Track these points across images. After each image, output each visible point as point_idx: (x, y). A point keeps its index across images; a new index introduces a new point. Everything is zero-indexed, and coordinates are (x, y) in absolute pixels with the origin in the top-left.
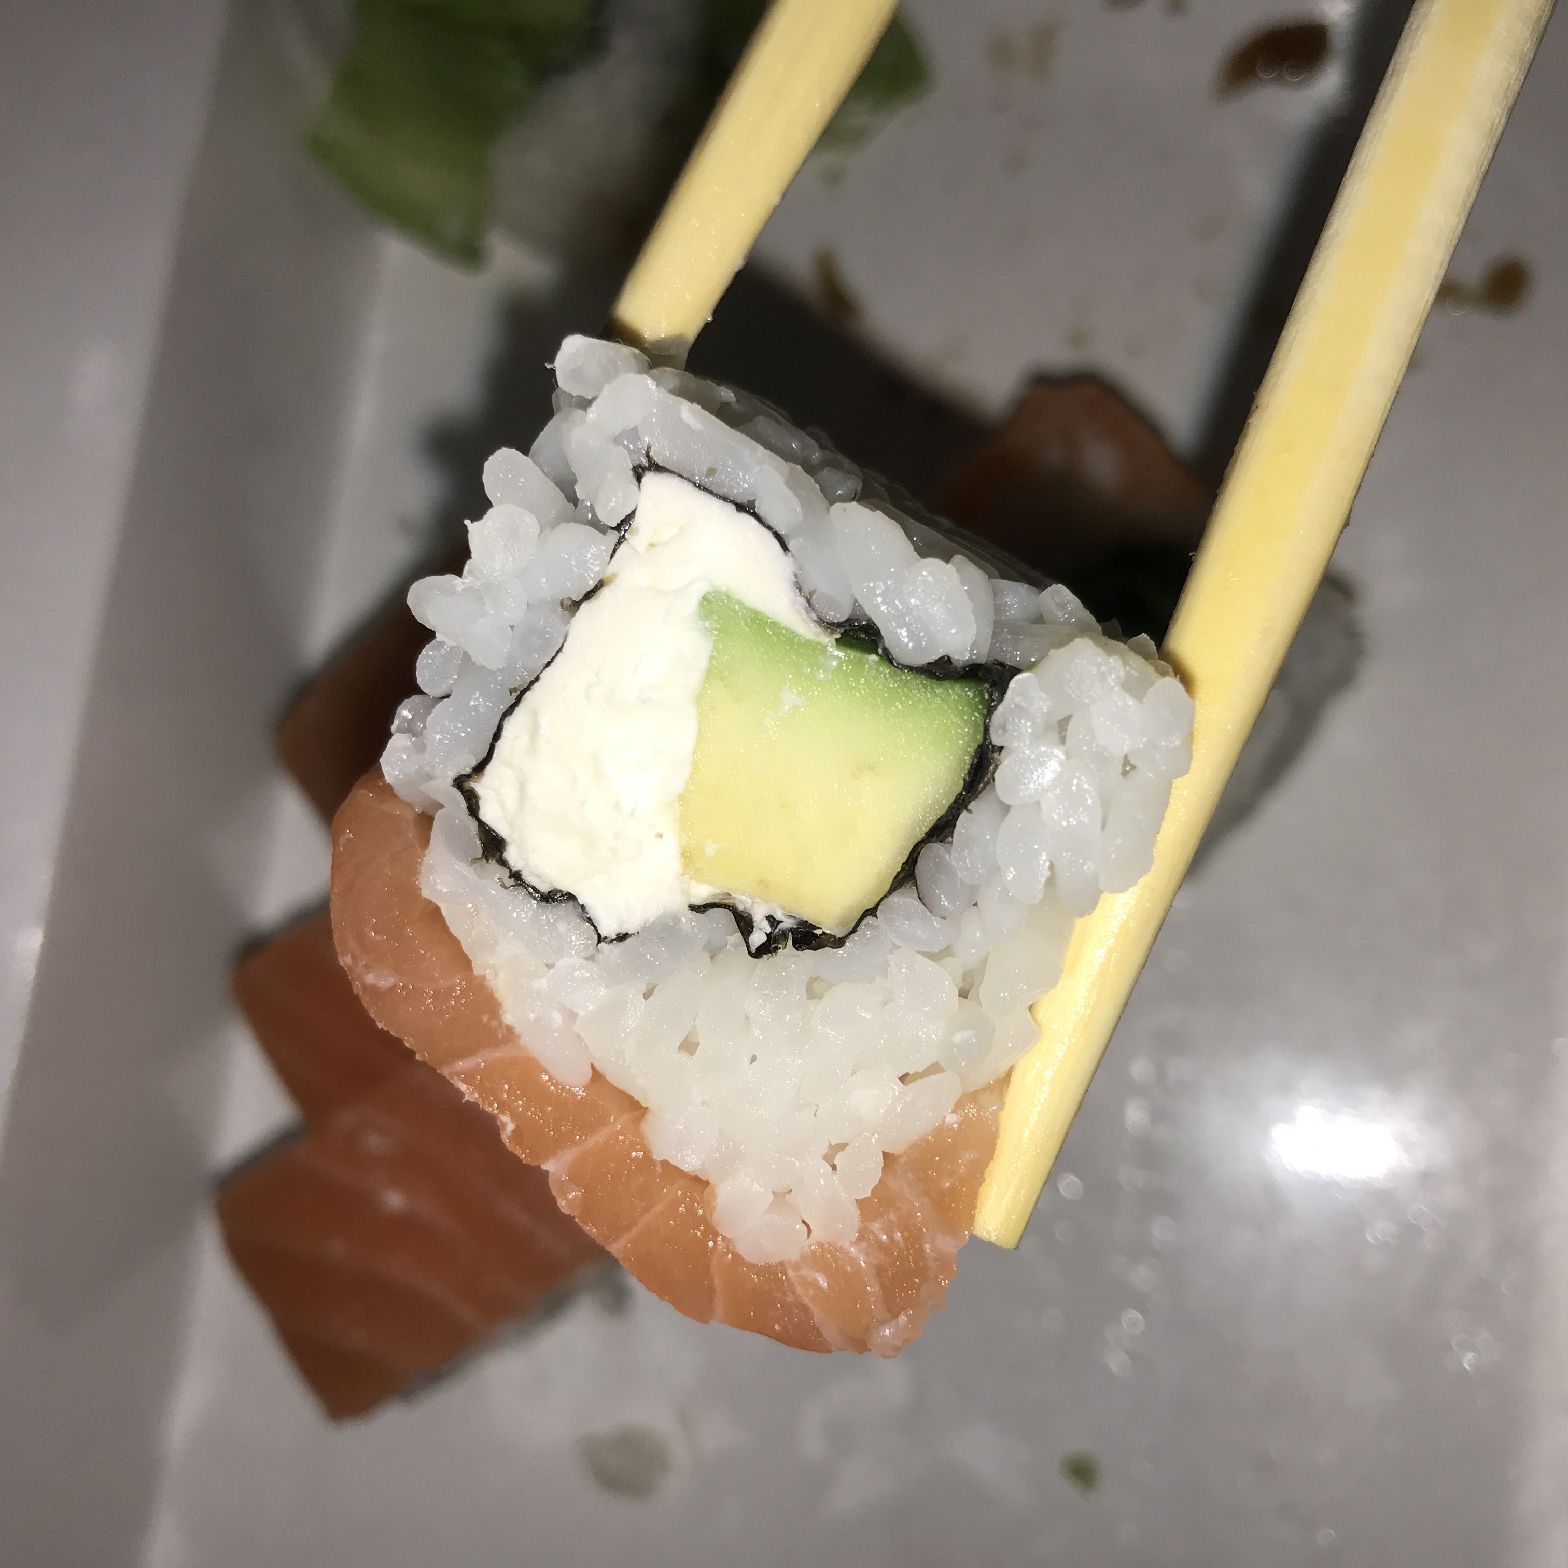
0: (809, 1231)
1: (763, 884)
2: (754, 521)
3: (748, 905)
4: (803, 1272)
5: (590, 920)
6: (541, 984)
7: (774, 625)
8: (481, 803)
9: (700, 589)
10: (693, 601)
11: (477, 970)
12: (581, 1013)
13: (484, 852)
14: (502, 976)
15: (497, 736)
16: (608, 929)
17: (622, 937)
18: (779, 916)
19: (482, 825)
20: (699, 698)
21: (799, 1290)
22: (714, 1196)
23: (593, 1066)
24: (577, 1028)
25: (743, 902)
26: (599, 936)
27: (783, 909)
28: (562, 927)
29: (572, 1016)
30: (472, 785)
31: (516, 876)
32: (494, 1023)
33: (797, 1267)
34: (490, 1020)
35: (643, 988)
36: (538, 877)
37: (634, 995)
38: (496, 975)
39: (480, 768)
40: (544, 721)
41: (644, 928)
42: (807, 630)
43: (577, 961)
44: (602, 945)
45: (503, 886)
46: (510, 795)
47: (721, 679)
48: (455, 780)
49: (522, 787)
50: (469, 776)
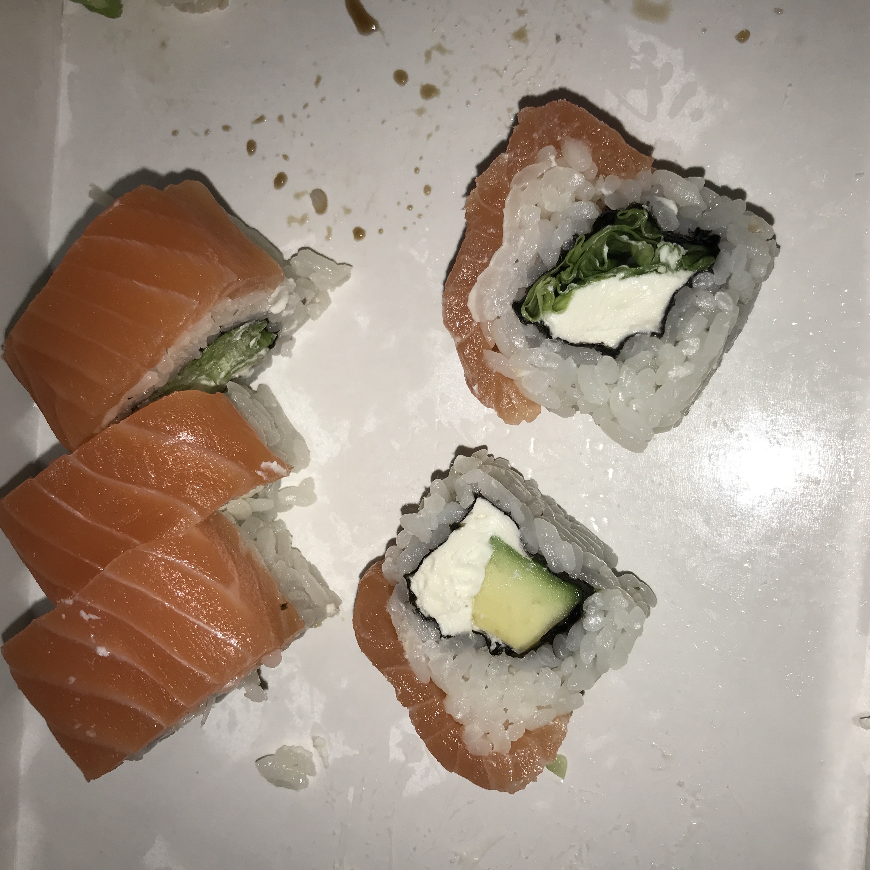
0: (493, 748)
1: (497, 632)
2: (509, 518)
3: (490, 637)
4: (488, 760)
5: (439, 629)
6: (420, 647)
7: (513, 550)
8: (411, 584)
9: (490, 534)
10: (488, 538)
11: (399, 639)
12: (431, 659)
13: (410, 600)
14: (407, 642)
15: (421, 563)
16: (445, 633)
17: (449, 637)
18: (501, 643)
19: (410, 591)
20: (486, 568)
21: (485, 766)
22: (464, 729)
23: (431, 678)
24: (429, 664)
25: (489, 635)
26: (441, 635)
27: (502, 641)
28: (430, 629)
29: (428, 659)
30: (410, 577)
31: (418, 610)
32: (401, 657)
33: (486, 758)
34: (400, 656)
35: (453, 655)
36: (425, 611)
37: (450, 657)
38: (405, 641)
39: (413, 573)
40: (437, 562)
41: (457, 635)
42: (523, 554)
43: (433, 642)
44: (442, 638)
45: (413, 612)
46: (421, 584)
47: (495, 564)
48: (404, 575)
49: (426, 582)
50: (409, 575)
